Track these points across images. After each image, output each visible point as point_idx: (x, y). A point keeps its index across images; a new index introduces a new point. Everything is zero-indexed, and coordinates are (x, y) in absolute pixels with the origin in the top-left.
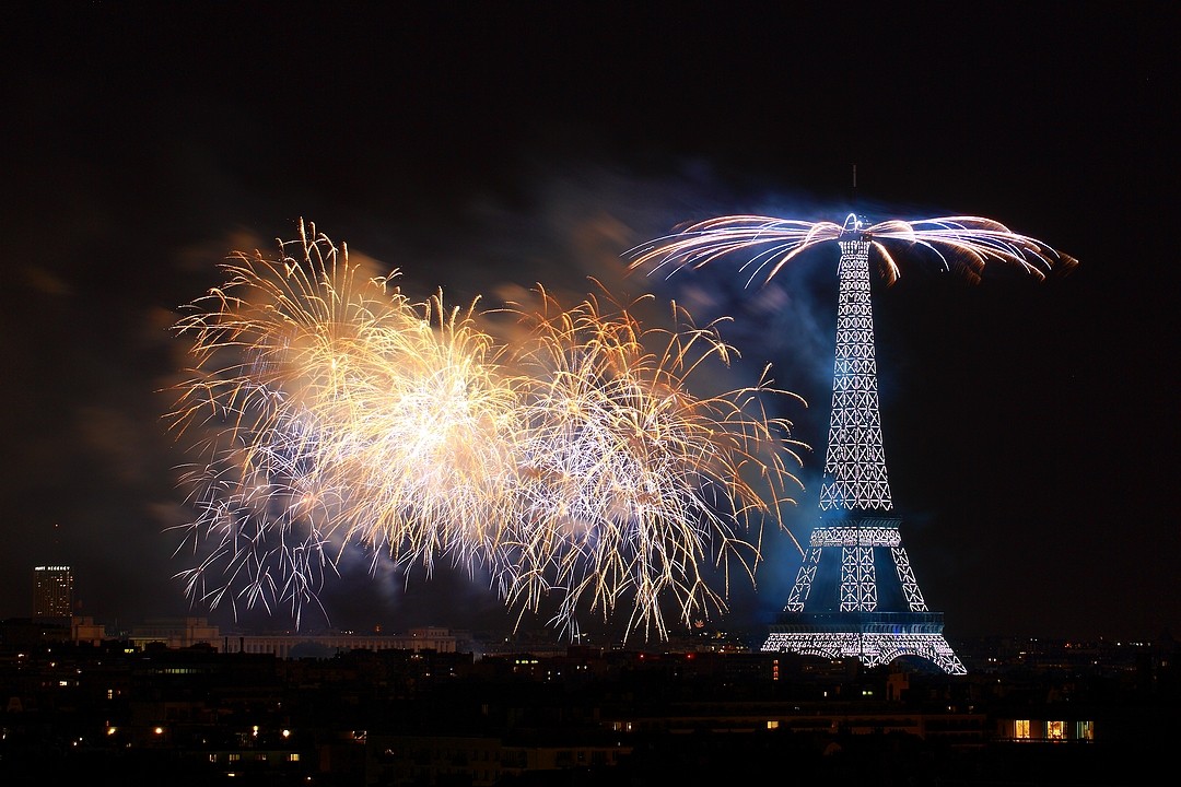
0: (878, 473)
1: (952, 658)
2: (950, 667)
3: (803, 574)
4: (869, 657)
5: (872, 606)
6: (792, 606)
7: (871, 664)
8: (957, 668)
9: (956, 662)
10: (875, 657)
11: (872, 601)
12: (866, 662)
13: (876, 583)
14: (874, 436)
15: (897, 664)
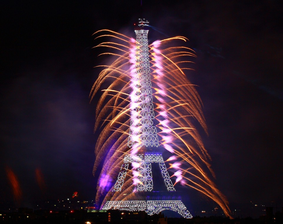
0: (153, 131)
1: (186, 211)
2: (185, 215)
3: (121, 175)
4: (150, 211)
5: (151, 189)
6: (116, 190)
7: (151, 214)
8: (188, 215)
9: (188, 213)
10: (152, 211)
11: (151, 186)
12: (149, 213)
13: (153, 179)
14: (151, 115)
15: (162, 214)
